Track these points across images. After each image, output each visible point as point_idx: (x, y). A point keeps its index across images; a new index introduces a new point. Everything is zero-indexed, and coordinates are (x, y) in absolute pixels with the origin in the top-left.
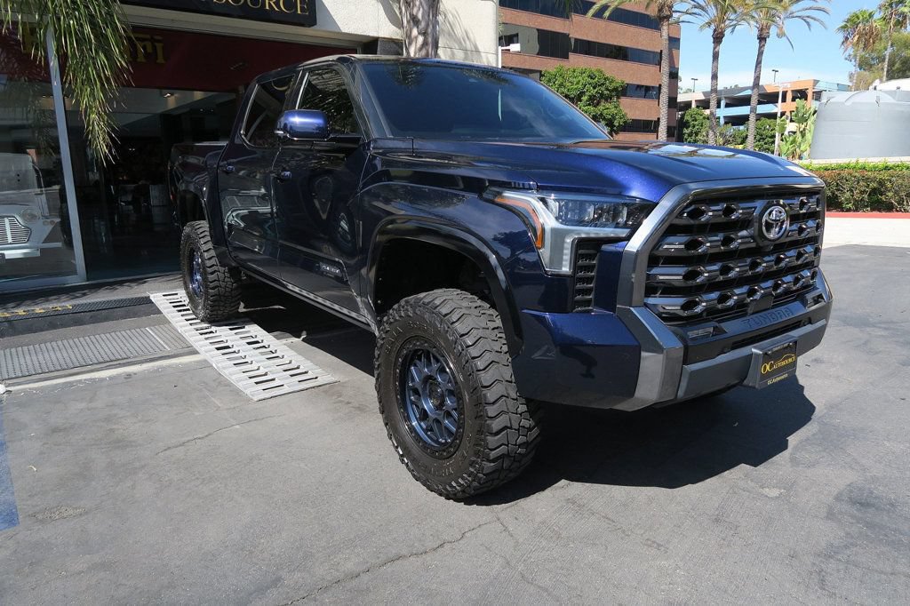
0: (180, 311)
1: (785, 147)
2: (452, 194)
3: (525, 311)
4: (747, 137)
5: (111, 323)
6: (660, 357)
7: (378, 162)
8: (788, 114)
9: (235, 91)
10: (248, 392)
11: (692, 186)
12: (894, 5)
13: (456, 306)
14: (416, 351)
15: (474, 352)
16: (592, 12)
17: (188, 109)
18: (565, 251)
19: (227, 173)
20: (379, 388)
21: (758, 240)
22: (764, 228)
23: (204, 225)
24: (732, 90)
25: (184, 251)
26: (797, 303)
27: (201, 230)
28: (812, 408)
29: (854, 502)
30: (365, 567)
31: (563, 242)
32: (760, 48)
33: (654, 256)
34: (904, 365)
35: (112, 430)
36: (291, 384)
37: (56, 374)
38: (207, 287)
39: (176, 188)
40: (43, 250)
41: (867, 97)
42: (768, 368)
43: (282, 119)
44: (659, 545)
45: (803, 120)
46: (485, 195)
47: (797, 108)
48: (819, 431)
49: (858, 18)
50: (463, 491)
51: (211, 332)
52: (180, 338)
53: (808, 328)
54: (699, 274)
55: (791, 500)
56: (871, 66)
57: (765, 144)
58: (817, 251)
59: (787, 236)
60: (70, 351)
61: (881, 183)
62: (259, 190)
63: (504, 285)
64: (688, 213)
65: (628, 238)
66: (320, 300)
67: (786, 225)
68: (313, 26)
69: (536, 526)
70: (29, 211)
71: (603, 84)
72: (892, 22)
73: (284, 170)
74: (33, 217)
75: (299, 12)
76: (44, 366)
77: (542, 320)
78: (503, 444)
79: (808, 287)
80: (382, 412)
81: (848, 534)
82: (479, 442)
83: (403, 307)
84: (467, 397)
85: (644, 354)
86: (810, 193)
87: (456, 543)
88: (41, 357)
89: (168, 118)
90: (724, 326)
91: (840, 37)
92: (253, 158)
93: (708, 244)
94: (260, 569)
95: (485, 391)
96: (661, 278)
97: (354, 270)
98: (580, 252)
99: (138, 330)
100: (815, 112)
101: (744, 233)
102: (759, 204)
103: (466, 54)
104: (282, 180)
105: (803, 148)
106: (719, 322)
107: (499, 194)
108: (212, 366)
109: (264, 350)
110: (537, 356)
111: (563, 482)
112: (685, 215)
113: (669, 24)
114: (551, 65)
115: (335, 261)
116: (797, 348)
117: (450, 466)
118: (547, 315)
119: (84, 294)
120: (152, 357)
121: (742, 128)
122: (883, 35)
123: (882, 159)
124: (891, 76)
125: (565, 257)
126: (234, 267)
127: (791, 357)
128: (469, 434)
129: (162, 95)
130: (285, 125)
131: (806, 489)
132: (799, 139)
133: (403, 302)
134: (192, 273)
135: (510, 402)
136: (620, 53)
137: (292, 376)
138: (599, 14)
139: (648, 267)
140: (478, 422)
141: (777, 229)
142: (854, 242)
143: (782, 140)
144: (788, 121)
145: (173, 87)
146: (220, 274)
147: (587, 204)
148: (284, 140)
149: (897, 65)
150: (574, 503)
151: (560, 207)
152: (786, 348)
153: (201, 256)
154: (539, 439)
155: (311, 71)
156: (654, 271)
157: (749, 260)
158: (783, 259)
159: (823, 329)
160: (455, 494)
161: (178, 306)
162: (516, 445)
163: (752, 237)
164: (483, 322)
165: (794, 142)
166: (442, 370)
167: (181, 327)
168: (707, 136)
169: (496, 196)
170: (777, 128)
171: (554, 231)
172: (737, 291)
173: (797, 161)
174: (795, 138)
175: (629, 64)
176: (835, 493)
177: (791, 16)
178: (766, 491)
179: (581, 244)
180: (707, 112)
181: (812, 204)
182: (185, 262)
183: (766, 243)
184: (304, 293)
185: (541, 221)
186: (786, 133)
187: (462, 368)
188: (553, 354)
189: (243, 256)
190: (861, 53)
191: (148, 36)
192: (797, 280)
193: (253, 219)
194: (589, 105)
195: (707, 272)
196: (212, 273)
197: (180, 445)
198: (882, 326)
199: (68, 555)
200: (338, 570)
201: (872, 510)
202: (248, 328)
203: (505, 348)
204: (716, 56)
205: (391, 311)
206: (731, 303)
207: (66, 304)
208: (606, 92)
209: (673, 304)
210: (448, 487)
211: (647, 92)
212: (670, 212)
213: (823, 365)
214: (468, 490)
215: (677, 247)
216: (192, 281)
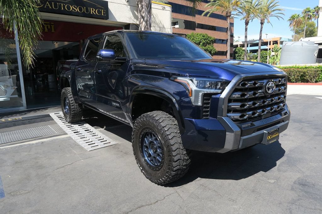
0: (60, 119)
1: (271, 60)
2: (159, 78)
3: (185, 118)
4: (257, 57)
5: (35, 124)
6: (233, 134)
7: (132, 67)
8: (271, 49)
9: (79, 41)
10: (86, 148)
11: (242, 75)
12: (307, 12)
13: (161, 117)
14: (147, 133)
15: (168, 133)
16: (203, 14)
17: (62, 48)
18: (199, 98)
19: (78, 70)
20: (133, 146)
21: (265, 93)
22: (267, 89)
23: (69, 89)
24: (252, 41)
25: (62, 98)
26: (279, 115)
27: (68, 91)
28: (284, 152)
29: (300, 184)
30: (130, 210)
31: (199, 95)
32: (261, 26)
33: (230, 99)
34: (315, 136)
35: (37, 162)
36: (101, 145)
37: (16, 142)
38: (70, 111)
39: (59, 76)
40: (11, 98)
41: (298, 43)
42: (269, 137)
43: (99, 52)
44: (233, 200)
45: (277, 51)
46: (171, 79)
47: (275, 47)
48: (287, 159)
49: (294, 16)
50: (164, 182)
51: (72, 127)
52: (61, 129)
53: (283, 124)
54: (245, 105)
55: (279, 184)
56: (299, 33)
57: (264, 59)
58: (285, 97)
59: (275, 92)
60: (21, 134)
61: (304, 73)
62: (88, 76)
63: (178, 109)
64: (241, 84)
65: (221, 93)
66: (111, 115)
67: (274, 88)
68: (107, 19)
69: (190, 194)
70: (6, 84)
71: (207, 39)
72: (306, 18)
73: (99, 70)
74: (7, 86)
75: (103, 15)
76: (12, 140)
77: (191, 121)
78: (178, 165)
79: (282, 109)
80: (135, 155)
81: (299, 195)
82: (170, 165)
83: (142, 117)
84: (165, 149)
85: (227, 133)
86: (282, 77)
87: (162, 201)
88: (10, 136)
89: (55, 51)
90: (255, 123)
91: (289, 23)
92: (86, 65)
93: (248, 95)
94: (93, 211)
95: (172, 147)
96: (232, 107)
97: (124, 104)
98: (205, 98)
99: (45, 126)
100: (281, 48)
101: (260, 91)
102: (265, 81)
103: (160, 29)
104: (98, 73)
105: (277, 61)
106: (252, 122)
107: (176, 78)
108: (72, 139)
109: (91, 133)
110: (189, 134)
111: (199, 178)
112: (240, 85)
113: (230, 19)
114: (189, 32)
115: (117, 101)
116: (279, 131)
117: (159, 173)
118: (193, 120)
119: (26, 114)
120: (51, 136)
121: (256, 54)
122: (303, 23)
123: (304, 65)
124: (306, 36)
125: (199, 100)
126: (80, 104)
127: (277, 134)
128: (166, 162)
129: (53, 43)
130: (100, 54)
131: (284, 180)
132: (276, 58)
133: (142, 116)
134: (65, 106)
135: (181, 150)
136: (213, 28)
137: (101, 142)
138: (206, 15)
139: (228, 103)
140: (169, 157)
141: (271, 90)
142: (295, 93)
143: (270, 58)
144: (272, 51)
145: (57, 41)
146: (75, 106)
147: (207, 82)
148: (100, 60)
149: (308, 33)
150: (203, 186)
151: (197, 83)
152: (276, 130)
153: (69, 100)
154: (190, 164)
155: (108, 35)
156: (230, 104)
157: (262, 100)
158: (274, 100)
159: (288, 123)
160: (161, 183)
161: (60, 118)
162: (182, 165)
163: (263, 92)
164: (170, 122)
165: (274, 59)
166: (156, 139)
167: (61, 125)
168: (244, 56)
169: (175, 79)
170: (268, 54)
171: (195, 91)
172: (258, 111)
173: (275, 65)
174: (274, 58)
175: (216, 32)
176: (294, 181)
177: (272, 16)
178: (270, 181)
179: (205, 95)
180: (244, 48)
181: (283, 81)
182: (62, 102)
183: (268, 94)
184: (105, 112)
185: (191, 87)
186: (271, 56)
187: (163, 139)
188: (196, 133)
189: (83, 99)
190: (296, 28)
191: (49, 23)
192: (278, 107)
193: (86, 87)
194: (203, 46)
195: (248, 104)
196: (72, 106)
197: (62, 167)
198: (307, 122)
199: (23, 207)
200: (120, 211)
201: (306, 187)
202: (85, 125)
203: (179, 131)
204: (246, 29)
205: (138, 119)
206: (256, 115)
207: (19, 117)
208: (208, 42)
209: (237, 116)
210: (158, 181)
211: (223, 41)
212: (235, 85)
213: (287, 136)
214: (166, 182)
215: (237, 96)
216: (65, 109)
